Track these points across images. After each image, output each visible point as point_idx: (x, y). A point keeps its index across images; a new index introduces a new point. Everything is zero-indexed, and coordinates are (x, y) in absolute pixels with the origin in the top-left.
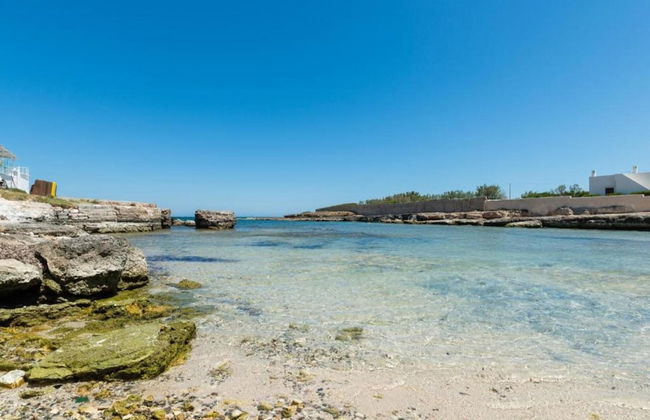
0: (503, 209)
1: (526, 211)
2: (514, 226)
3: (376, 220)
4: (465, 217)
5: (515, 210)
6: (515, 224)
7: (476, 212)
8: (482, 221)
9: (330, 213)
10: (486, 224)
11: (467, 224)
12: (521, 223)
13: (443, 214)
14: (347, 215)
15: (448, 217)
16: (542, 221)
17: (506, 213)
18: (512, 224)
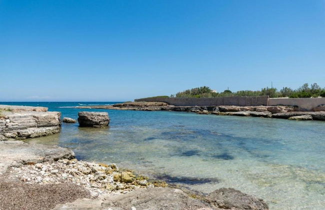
0: (280, 105)
1: (297, 107)
2: (295, 119)
3: (187, 110)
4: (255, 110)
5: (289, 106)
6: (295, 117)
7: (262, 106)
8: (270, 114)
9: (149, 103)
10: (273, 117)
11: (259, 116)
12: (299, 117)
13: (238, 107)
14: (162, 105)
15: (242, 110)
16: (313, 115)
17: (284, 108)
18: (293, 117)
